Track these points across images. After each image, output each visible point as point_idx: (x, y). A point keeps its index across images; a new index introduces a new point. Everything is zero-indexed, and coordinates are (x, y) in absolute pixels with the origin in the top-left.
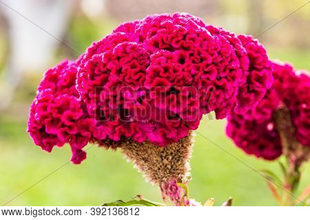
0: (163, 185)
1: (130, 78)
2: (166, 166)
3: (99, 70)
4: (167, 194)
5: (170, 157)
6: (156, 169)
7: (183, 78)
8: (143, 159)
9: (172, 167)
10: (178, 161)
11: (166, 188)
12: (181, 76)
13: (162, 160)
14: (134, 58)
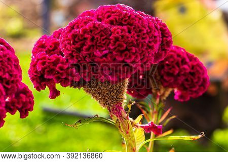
0: (111, 108)
1: (100, 43)
2: (113, 96)
3: (79, 39)
4: (113, 113)
5: (115, 91)
6: (107, 98)
7: (132, 42)
8: (98, 93)
9: (116, 97)
10: (120, 93)
11: (113, 110)
12: (131, 41)
13: (111, 93)
14: (101, 31)
